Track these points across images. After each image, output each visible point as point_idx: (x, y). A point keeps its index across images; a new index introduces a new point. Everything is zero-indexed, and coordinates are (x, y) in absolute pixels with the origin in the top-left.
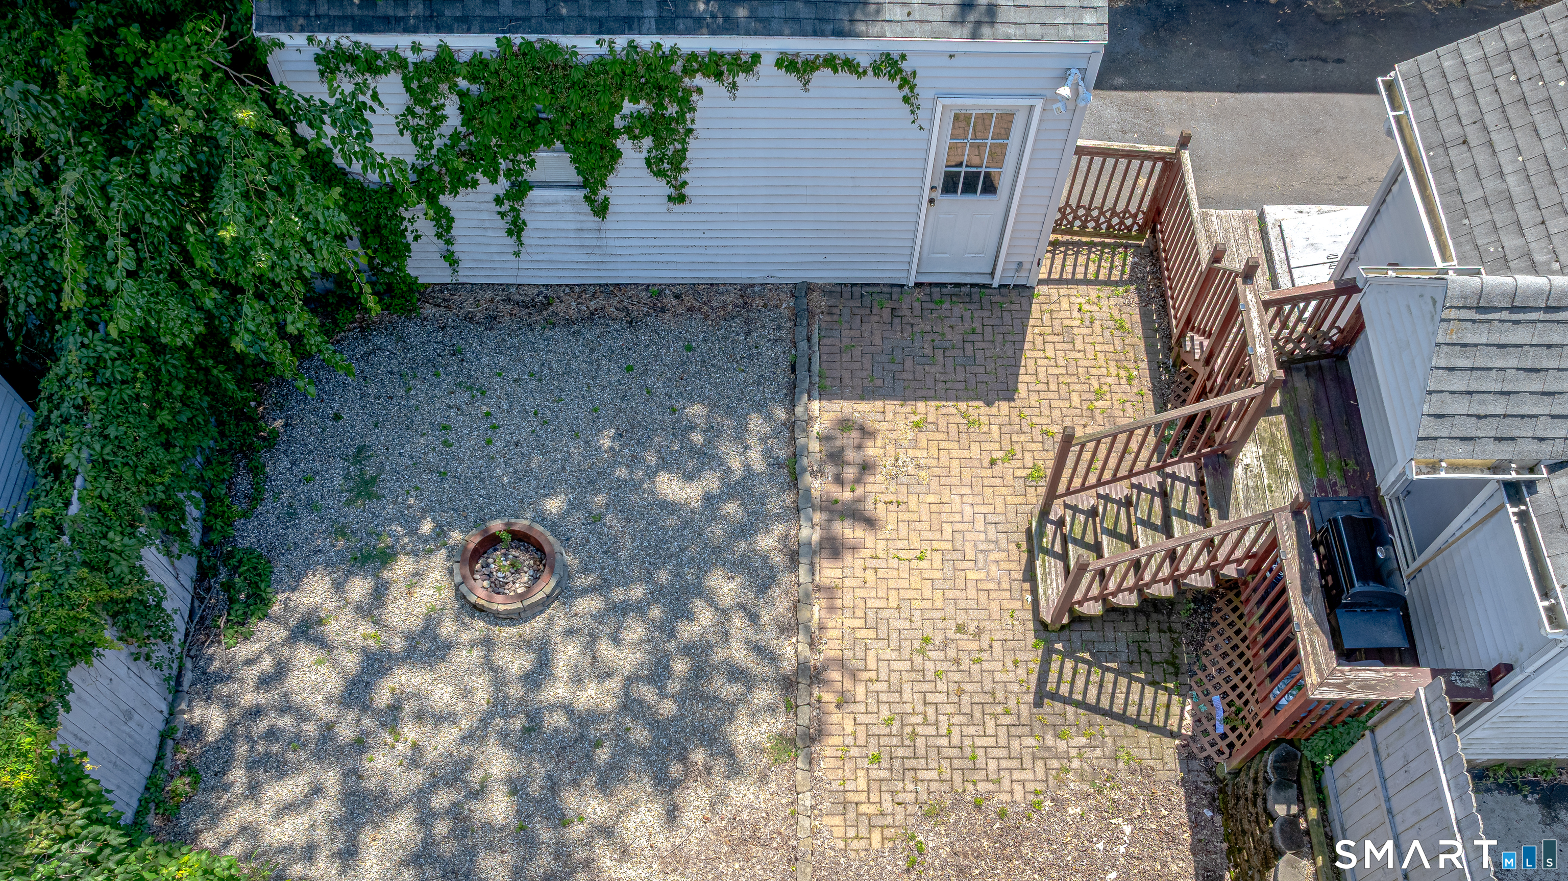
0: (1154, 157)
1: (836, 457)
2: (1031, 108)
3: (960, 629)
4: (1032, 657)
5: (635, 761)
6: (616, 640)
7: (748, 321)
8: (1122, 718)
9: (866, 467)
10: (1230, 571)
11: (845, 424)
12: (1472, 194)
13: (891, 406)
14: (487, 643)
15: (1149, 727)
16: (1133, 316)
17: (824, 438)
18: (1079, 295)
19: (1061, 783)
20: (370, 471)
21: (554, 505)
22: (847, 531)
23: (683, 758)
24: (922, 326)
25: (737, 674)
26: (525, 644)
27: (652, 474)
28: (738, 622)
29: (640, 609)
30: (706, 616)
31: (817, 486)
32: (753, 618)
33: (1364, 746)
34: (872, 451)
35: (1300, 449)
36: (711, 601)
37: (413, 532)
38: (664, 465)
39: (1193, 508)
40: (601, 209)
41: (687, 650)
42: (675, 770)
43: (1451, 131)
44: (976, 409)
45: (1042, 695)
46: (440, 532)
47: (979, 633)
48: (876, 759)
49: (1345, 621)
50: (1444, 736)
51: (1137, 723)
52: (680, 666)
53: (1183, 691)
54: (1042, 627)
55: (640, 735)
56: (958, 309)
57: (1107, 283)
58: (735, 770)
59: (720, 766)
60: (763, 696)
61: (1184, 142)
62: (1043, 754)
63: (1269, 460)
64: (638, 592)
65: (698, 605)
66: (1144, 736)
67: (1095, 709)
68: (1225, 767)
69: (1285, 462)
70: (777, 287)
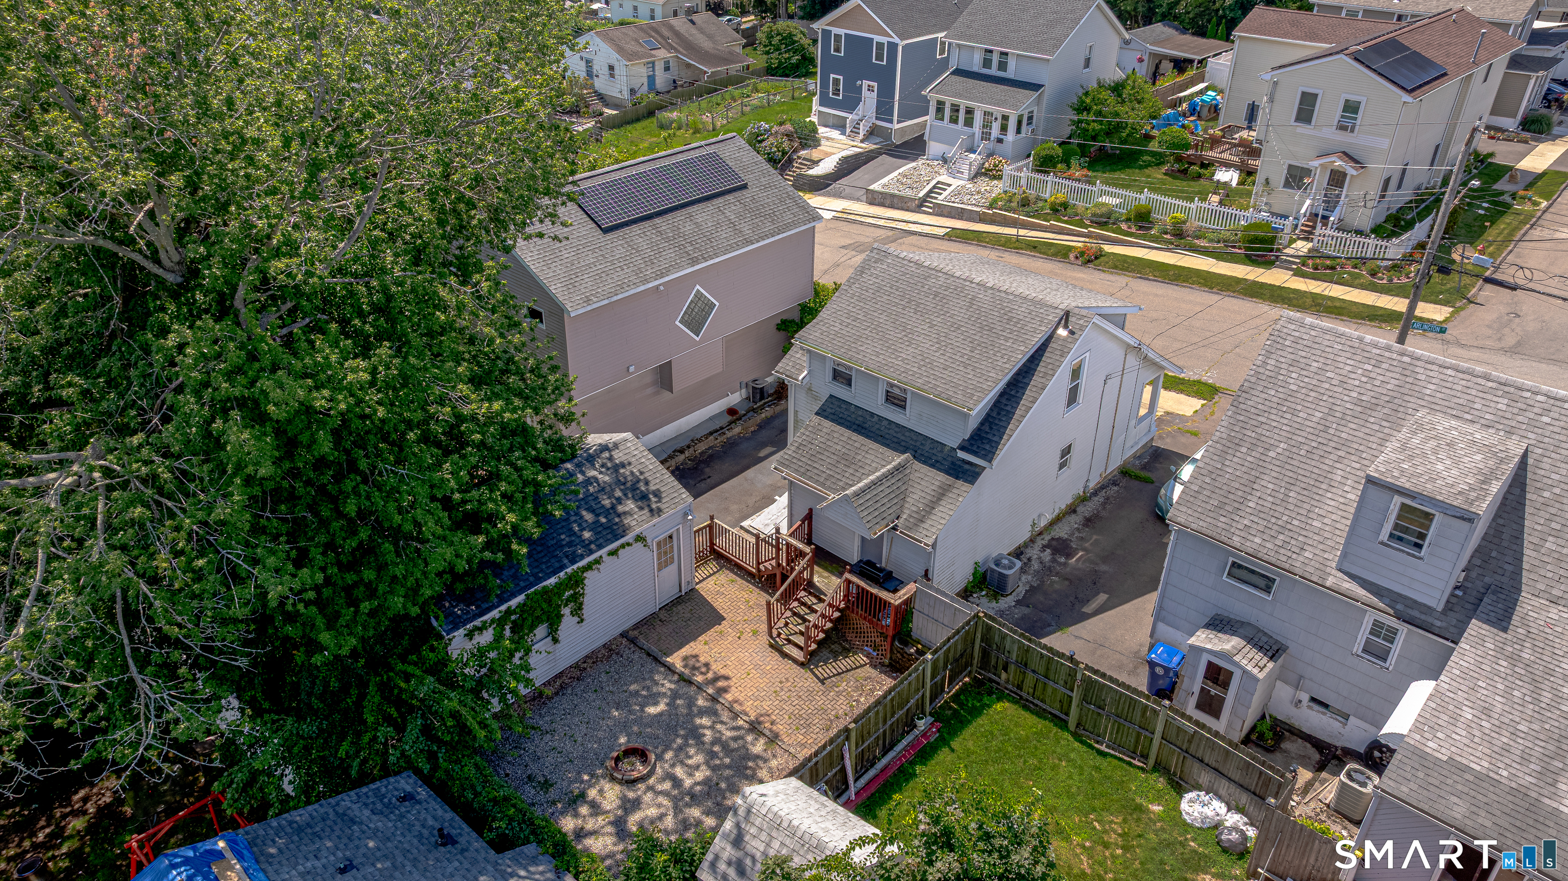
0: (705, 527)
1: (694, 668)
2: (678, 530)
3: (781, 682)
4: (809, 674)
5: (736, 779)
6: (690, 757)
7: (617, 654)
8: (848, 671)
9: (707, 665)
10: (842, 605)
11: (685, 659)
12: (822, 480)
13: (692, 644)
14: (650, 788)
15: (857, 668)
16: (732, 576)
17: (685, 666)
18: (712, 581)
19: (852, 696)
20: (542, 779)
21: (622, 740)
22: (720, 684)
23: (747, 768)
24: (675, 618)
25: (735, 739)
26: (662, 780)
27: (642, 711)
28: (719, 726)
29: (686, 745)
30: (708, 732)
31: (699, 678)
32: (722, 722)
33: (916, 614)
34: (702, 659)
35: (826, 569)
36: (704, 727)
37: (582, 782)
38: (643, 707)
39: (815, 601)
40: (555, 641)
41: (713, 743)
42: (749, 772)
43: (802, 470)
44: (717, 628)
45: (822, 682)
46: (592, 776)
47: (787, 679)
48: (797, 729)
49: (885, 586)
50: (931, 588)
51: (853, 669)
52: (716, 748)
53: (855, 653)
54: (802, 665)
55: (727, 772)
56: (679, 607)
57: (715, 573)
58: (766, 761)
59: (760, 763)
60: (749, 738)
61: (712, 518)
62: (839, 694)
63: (820, 576)
64: (679, 741)
65: (701, 731)
66: (858, 670)
67: (839, 674)
68: (887, 661)
69: (826, 574)
70: (615, 639)
